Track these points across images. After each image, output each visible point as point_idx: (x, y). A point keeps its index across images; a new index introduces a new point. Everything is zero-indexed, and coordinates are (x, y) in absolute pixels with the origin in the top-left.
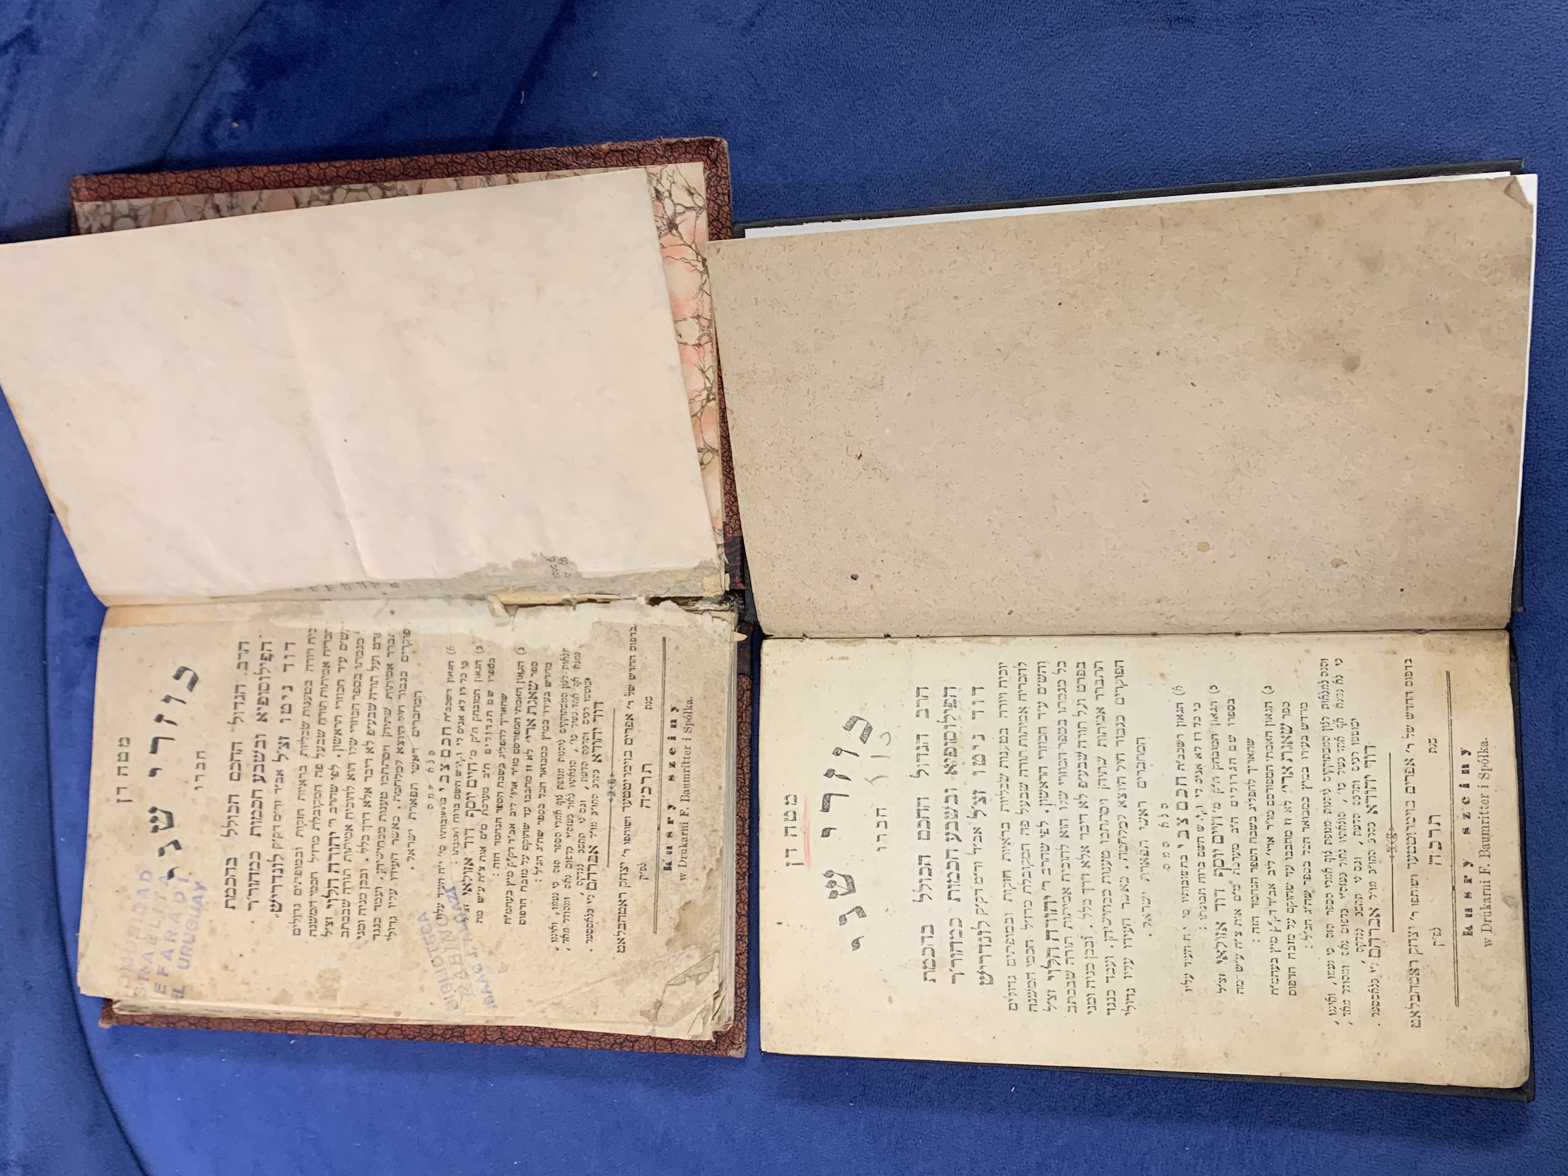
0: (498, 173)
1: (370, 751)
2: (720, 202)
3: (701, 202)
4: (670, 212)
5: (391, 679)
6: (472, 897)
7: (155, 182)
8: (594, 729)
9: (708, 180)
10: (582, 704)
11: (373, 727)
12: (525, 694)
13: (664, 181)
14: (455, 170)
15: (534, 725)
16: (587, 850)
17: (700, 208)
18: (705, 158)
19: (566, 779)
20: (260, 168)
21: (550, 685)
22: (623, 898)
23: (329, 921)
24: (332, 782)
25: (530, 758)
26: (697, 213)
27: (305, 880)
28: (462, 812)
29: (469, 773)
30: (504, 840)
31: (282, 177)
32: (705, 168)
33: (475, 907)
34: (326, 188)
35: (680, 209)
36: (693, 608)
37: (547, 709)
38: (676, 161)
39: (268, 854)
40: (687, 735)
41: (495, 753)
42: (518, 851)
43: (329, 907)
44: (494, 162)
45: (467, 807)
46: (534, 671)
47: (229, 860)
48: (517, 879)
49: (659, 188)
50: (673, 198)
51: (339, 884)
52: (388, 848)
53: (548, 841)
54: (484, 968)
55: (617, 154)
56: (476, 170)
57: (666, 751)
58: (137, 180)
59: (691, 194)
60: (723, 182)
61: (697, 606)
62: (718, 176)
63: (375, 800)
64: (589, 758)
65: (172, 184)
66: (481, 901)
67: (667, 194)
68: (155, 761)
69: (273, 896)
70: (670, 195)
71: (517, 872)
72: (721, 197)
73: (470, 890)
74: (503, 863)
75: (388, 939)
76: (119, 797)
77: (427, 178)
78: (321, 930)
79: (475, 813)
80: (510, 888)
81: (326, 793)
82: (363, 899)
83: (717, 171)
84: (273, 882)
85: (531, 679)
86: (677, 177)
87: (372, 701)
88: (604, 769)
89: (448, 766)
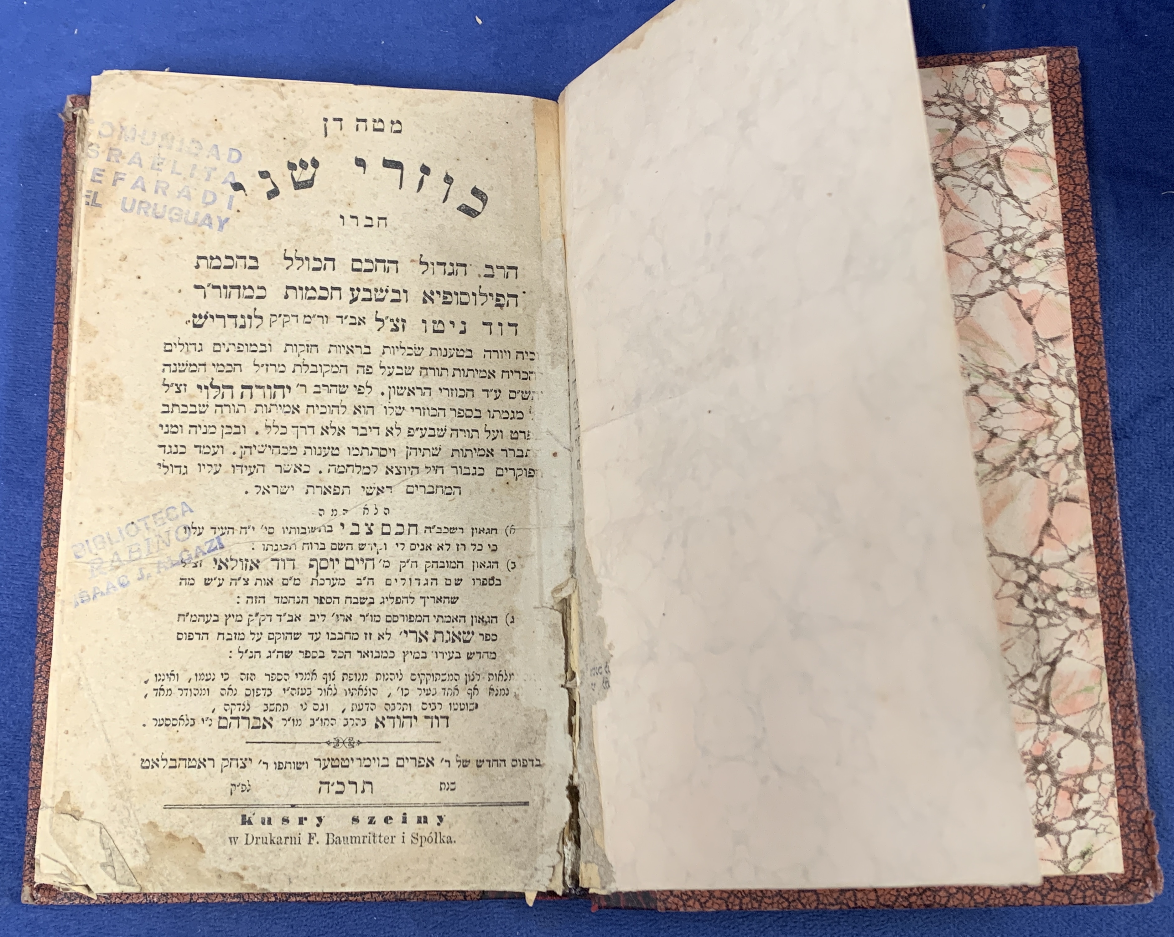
0: (1101, 601)
1: (389, 431)
2: (1074, 892)
3: (1074, 868)
4: (1060, 826)
5: (475, 454)
6: (209, 570)
7: (1075, 158)
8: (416, 718)
9: (1101, 878)
10: (447, 701)
11: (418, 433)
12: (459, 627)
13: (1098, 820)
14: (1102, 546)
15: (421, 641)
16: (267, 715)
17: (1066, 867)
18: (1129, 875)
19: (355, 684)
20: (1097, 292)
21: (469, 658)
22: (208, 763)
23: (182, 388)
24: (351, 387)
25: (381, 637)
26: (1060, 862)
27: (233, 357)
28: (316, 553)
29: (362, 560)
30: (281, 608)
31: (1085, 321)
32: (1117, 875)
33: (199, 575)
34: (1075, 379)
35: (1064, 839)
36: (567, 840)
37: (440, 655)
38: (1124, 837)
39: (264, 308)
40: (408, 839)
41: (387, 591)
42: (268, 627)
43: (199, 387)
44: (1114, 596)
45: (322, 560)
46: (486, 637)
47: (255, 258)
48: (234, 627)
49: (1090, 814)
50: (1078, 832)
51: (227, 400)
52: (270, 459)
53: (279, 665)
54: (125, 589)
55: (1130, 759)
56: (1104, 573)
57: (389, 812)
58: (1077, 133)
59: (1083, 855)
60: (1100, 898)
61: (569, 844)
62: (1106, 892)
63: (331, 440)
64: (380, 713)
65: (1073, 178)
66: (207, 582)
67: (1082, 823)
68: (374, 164)
69: (212, 317)
70: (1082, 828)
71: (241, 627)
72: (1080, 894)
73: (220, 568)
74: (253, 608)
75: (159, 464)
76: (330, 120)
77: (1092, 509)
78: (172, 378)
79: (314, 570)
80: (222, 619)
81: (337, 380)
82: (209, 430)
83: (1114, 890)
84: (230, 316)
85: (477, 634)
86: (1103, 837)
87: (449, 431)
88: (366, 733)
89: (370, 533)
